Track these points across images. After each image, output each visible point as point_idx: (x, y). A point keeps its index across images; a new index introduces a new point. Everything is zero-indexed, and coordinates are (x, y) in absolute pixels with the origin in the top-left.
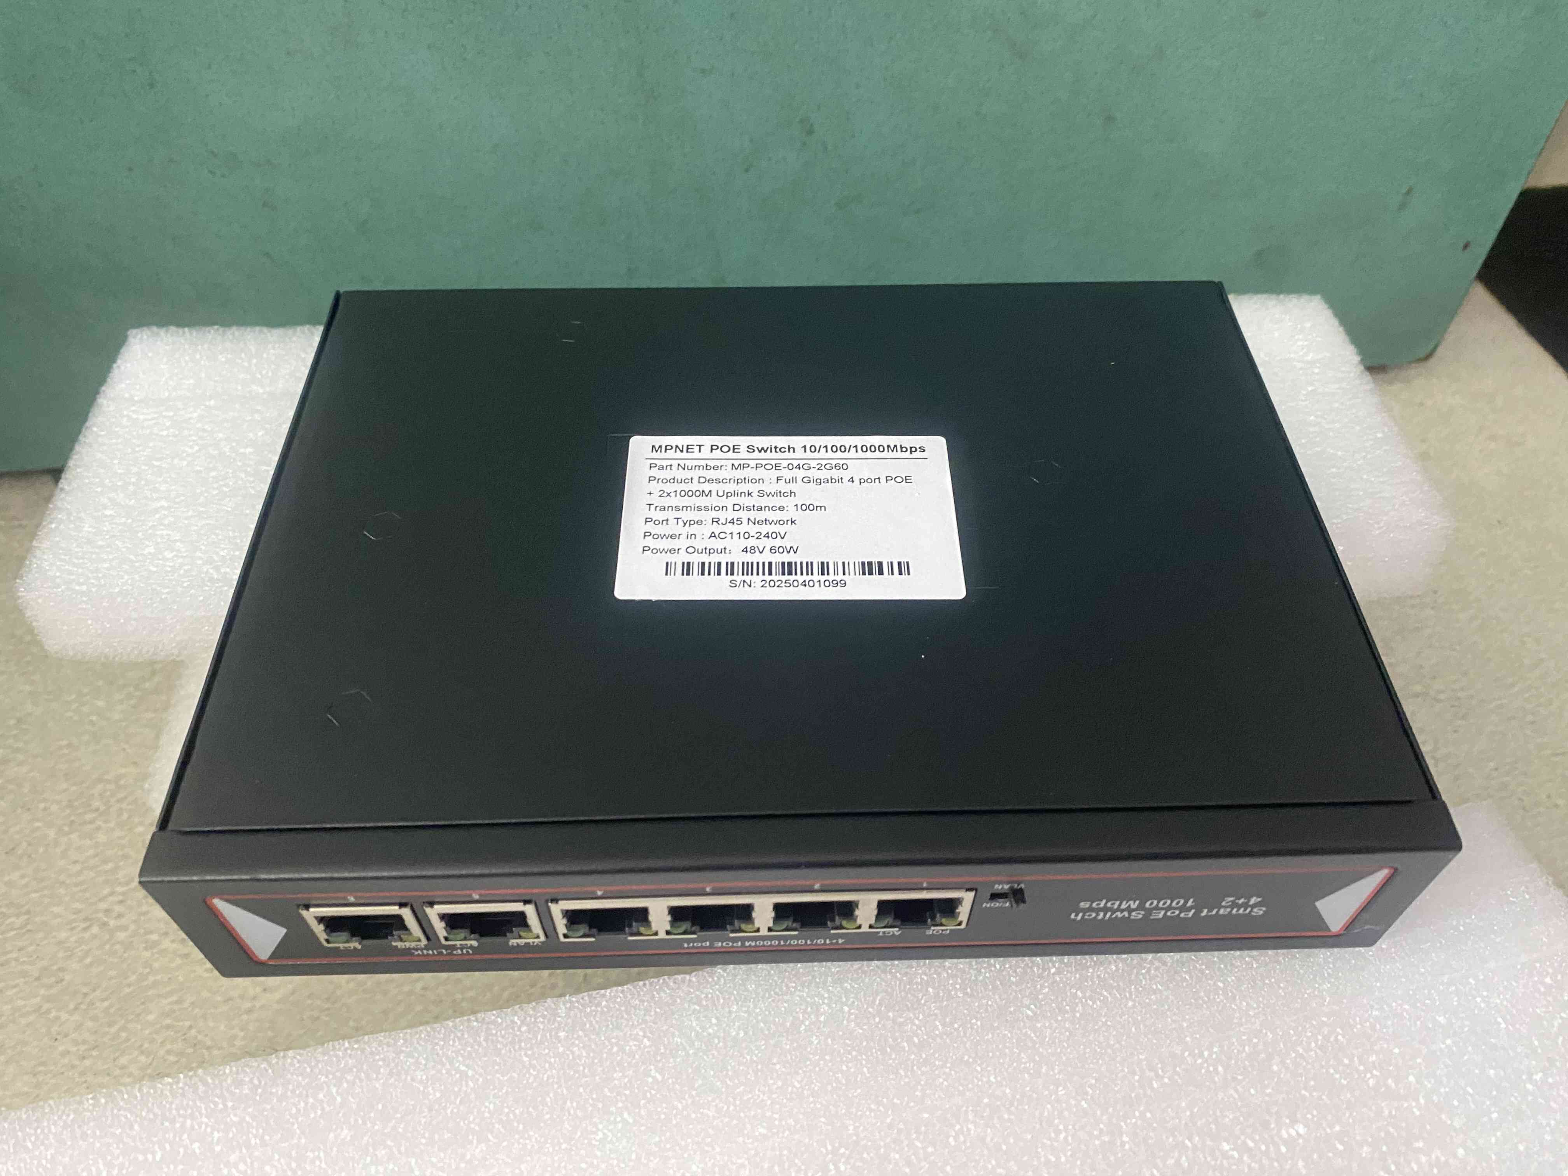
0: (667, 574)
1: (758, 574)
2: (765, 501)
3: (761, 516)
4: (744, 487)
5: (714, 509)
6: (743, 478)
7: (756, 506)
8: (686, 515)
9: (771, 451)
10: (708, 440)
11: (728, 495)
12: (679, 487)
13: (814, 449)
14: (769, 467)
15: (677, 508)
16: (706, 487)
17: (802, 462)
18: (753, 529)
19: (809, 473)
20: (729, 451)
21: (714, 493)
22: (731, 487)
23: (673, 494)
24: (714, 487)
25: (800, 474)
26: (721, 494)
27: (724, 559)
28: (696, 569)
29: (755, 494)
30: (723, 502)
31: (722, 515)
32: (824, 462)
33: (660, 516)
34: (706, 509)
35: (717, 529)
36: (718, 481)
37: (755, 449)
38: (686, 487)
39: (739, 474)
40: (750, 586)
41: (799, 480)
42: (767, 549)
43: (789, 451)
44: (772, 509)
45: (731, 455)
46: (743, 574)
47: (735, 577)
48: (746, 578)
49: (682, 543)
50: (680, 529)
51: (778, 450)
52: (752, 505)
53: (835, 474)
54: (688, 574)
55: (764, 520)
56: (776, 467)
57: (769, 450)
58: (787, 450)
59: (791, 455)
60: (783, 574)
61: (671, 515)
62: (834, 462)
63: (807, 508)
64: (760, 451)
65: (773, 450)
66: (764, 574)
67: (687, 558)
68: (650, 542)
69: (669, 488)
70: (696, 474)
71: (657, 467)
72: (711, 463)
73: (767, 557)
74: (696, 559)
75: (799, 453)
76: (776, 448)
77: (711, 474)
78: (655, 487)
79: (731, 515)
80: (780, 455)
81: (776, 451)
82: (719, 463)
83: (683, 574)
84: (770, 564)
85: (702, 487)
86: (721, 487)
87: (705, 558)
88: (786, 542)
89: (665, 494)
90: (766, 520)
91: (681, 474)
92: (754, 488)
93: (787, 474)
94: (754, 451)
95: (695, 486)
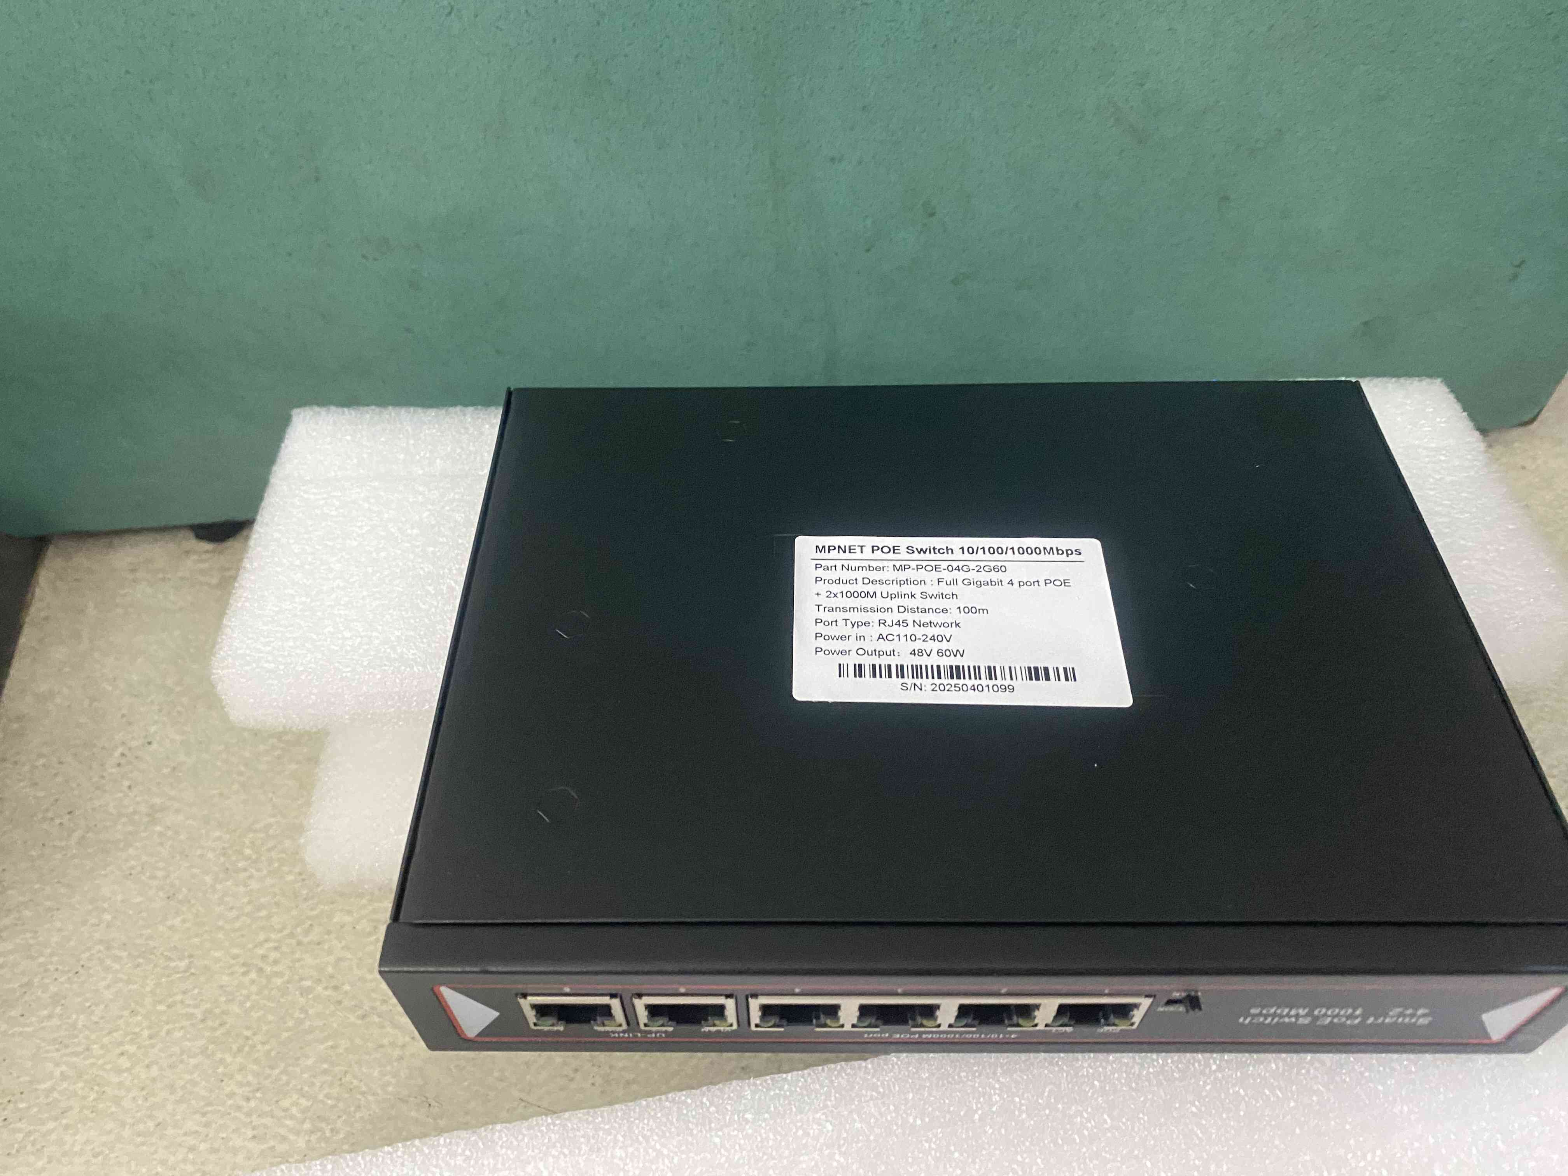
0: (840, 676)
1: (927, 677)
2: (929, 603)
3: (926, 618)
4: (906, 589)
5: (879, 610)
6: (905, 580)
7: (920, 607)
8: (855, 617)
9: (930, 553)
10: (869, 541)
11: (892, 596)
12: (845, 588)
13: (972, 551)
14: (929, 568)
15: (844, 610)
16: (871, 588)
17: (961, 564)
18: (919, 632)
19: (970, 575)
20: (890, 551)
21: (879, 595)
22: (894, 589)
23: (839, 595)
24: (878, 588)
25: (960, 576)
26: (885, 595)
27: (894, 661)
28: (867, 671)
29: (918, 596)
30: (887, 603)
31: (888, 617)
32: (982, 564)
33: (828, 616)
34: (872, 610)
35: (885, 631)
36: (881, 582)
37: (915, 549)
38: (852, 588)
39: (902, 575)
40: (921, 689)
41: (960, 582)
42: (934, 653)
43: (948, 553)
44: (935, 611)
45: (891, 556)
46: (913, 677)
47: (905, 680)
48: (915, 681)
49: (852, 645)
50: (847, 630)
51: (937, 551)
52: (916, 607)
53: (994, 576)
54: (860, 676)
55: (928, 622)
56: (936, 568)
57: (928, 550)
58: (945, 551)
59: (950, 556)
60: (952, 677)
61: (839, 616)
62: (992, 564)
63: (970, 610)
64: (919, 553)
65: (932, 551)
66: (933, 678)
67: (859, 660)
68: (821, 643)
69: (836, 588)
70: (859, 575)
71: (822, 568)
72: (874, 564)
73: (934, 660)
74: (867, 661)
75: (958, 554)
76: (934, 549)
77: (874, 575)
78: (822, 587)
79: (897, 617)
80: (938, 556)
81: (935, 553)
82: (880, 564)
83: (855, 676)
84: (938, 667)
85: (866, 588)
86: (885, 589)
87: (876, 661)
88: (953, 646)
89: (832, 595)
90: (931, 622)
91: (846, 575)
92: (917, 590)
93: (947, 576)
94: (913, 552)
95: (860, 587)
